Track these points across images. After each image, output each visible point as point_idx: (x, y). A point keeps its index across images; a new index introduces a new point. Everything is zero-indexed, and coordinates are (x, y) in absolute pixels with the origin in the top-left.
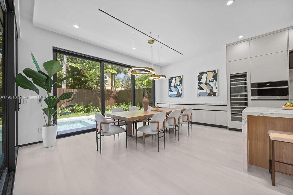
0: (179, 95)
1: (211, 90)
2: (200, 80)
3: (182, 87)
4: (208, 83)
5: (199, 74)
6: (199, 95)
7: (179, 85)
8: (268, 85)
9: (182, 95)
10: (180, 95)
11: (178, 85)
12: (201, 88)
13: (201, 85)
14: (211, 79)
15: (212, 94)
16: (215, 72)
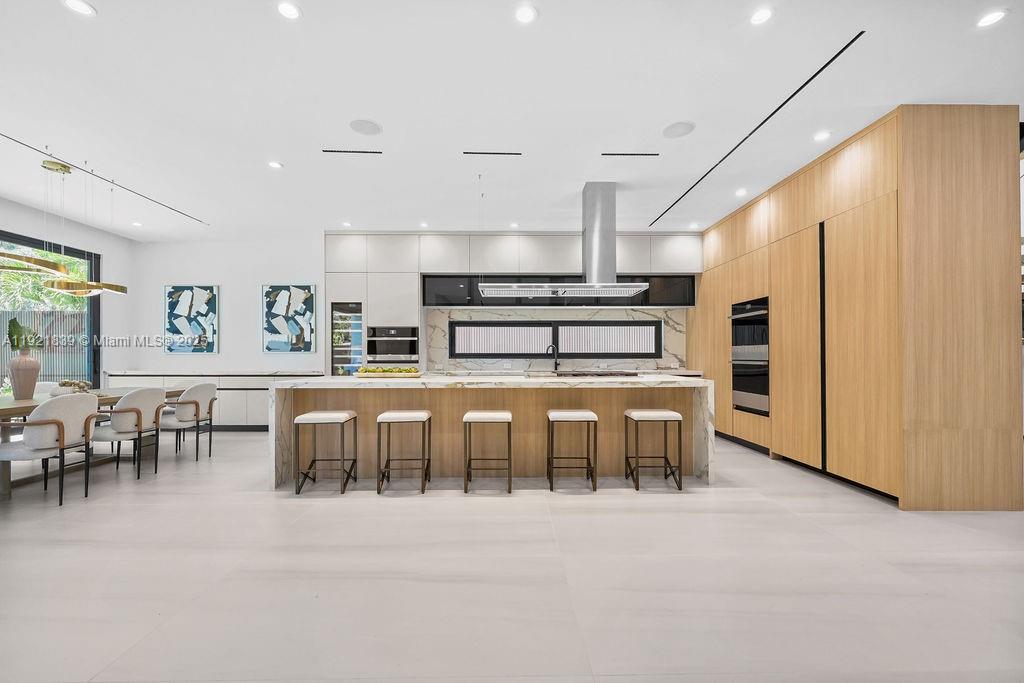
0: (204, 346)
1: (300, 337)
2: (270, 305)
3: (215, 323)
4: (293, 318)
5: (267, 289)
6: (268, 349)
7: (206, 315)
8: (393, 332)
9: (215, 347)
10: (210, 347)
11: (202, 315)
12: (272, 330)
13: (273, 322)
14: (300, 307)
15: (301, 346)
16: (309, 291)
